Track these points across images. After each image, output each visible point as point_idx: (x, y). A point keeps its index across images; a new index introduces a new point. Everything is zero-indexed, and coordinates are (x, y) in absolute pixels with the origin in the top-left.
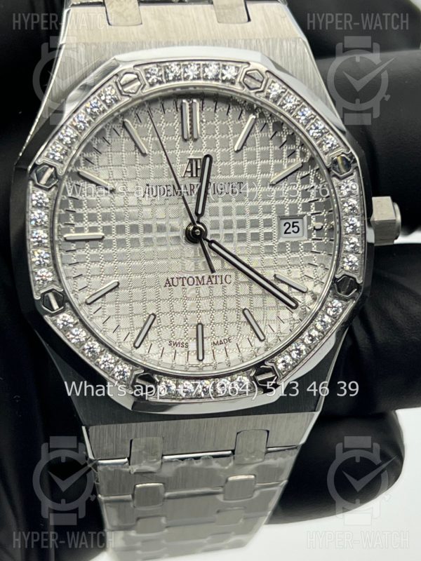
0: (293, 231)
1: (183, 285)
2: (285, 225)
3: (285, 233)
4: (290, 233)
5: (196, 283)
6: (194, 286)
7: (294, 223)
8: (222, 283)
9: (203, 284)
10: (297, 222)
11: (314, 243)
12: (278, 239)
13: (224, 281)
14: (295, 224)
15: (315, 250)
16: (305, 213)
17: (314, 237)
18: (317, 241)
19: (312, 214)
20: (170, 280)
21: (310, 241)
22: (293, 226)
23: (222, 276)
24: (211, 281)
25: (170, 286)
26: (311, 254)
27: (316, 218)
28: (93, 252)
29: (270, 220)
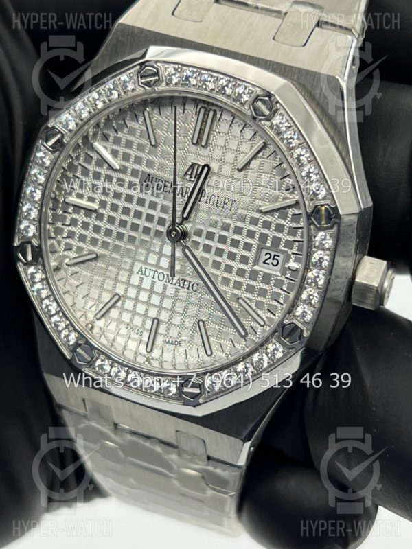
0: (272, 264)
1: (153, 278)
2: (266, 255)
3: (264, 262)
4: (268, 264)
5: (165, 280)
6: (163, 282)
7: (275, 255)
8: (188, 289)
9: (172, 284)
10: (279, 256)
11: (287, 282)
12: (253, 266)
13: (190, 288)
14: (276, 257)
15: (285, 289)
16: (286, 249)
17: (288, 276)
18: (291, 281)
19: (293, 253)
20: (144, 269)
21: (283, 278)
22: (274, 259)
23: (190, 282)
24: (179, 283)
25: (142, 274)
26: (280, 291)
27: (295, 258)
28: (86, 220)
29: (251, 245)
